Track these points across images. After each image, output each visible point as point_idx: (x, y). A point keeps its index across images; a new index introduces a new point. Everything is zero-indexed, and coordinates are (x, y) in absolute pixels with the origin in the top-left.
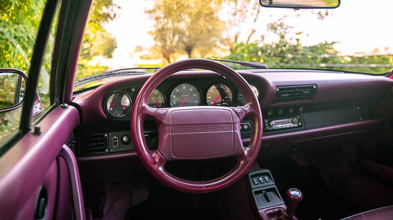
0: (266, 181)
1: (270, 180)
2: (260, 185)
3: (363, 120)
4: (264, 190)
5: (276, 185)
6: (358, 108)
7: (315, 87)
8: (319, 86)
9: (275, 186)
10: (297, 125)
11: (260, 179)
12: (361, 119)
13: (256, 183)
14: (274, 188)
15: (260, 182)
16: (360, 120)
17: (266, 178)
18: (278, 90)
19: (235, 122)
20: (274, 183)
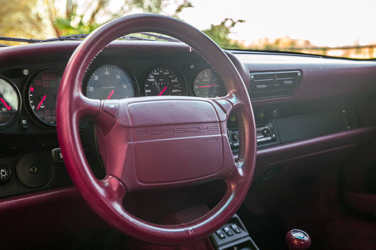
0: (235, 231)
1: (241, 230)
2: (228, 239)
3: (351, 129)
4: (236, 246)
5: (250, 236)
6: (344, 112)
7: (299, 74)
8: (304, 73)
9: (249, 238)
10: (269, 138)
11: (227, 229)
12: (349, 127)
13: (222, 235)
14: (249, 241)
15: (227, 234)
16: (346, 130)
17: (234, 226)
18: (252, 77)
19: (222, 120)
20: (247, 234)
